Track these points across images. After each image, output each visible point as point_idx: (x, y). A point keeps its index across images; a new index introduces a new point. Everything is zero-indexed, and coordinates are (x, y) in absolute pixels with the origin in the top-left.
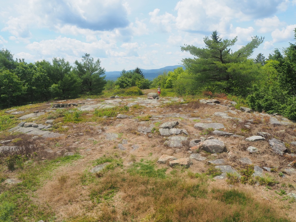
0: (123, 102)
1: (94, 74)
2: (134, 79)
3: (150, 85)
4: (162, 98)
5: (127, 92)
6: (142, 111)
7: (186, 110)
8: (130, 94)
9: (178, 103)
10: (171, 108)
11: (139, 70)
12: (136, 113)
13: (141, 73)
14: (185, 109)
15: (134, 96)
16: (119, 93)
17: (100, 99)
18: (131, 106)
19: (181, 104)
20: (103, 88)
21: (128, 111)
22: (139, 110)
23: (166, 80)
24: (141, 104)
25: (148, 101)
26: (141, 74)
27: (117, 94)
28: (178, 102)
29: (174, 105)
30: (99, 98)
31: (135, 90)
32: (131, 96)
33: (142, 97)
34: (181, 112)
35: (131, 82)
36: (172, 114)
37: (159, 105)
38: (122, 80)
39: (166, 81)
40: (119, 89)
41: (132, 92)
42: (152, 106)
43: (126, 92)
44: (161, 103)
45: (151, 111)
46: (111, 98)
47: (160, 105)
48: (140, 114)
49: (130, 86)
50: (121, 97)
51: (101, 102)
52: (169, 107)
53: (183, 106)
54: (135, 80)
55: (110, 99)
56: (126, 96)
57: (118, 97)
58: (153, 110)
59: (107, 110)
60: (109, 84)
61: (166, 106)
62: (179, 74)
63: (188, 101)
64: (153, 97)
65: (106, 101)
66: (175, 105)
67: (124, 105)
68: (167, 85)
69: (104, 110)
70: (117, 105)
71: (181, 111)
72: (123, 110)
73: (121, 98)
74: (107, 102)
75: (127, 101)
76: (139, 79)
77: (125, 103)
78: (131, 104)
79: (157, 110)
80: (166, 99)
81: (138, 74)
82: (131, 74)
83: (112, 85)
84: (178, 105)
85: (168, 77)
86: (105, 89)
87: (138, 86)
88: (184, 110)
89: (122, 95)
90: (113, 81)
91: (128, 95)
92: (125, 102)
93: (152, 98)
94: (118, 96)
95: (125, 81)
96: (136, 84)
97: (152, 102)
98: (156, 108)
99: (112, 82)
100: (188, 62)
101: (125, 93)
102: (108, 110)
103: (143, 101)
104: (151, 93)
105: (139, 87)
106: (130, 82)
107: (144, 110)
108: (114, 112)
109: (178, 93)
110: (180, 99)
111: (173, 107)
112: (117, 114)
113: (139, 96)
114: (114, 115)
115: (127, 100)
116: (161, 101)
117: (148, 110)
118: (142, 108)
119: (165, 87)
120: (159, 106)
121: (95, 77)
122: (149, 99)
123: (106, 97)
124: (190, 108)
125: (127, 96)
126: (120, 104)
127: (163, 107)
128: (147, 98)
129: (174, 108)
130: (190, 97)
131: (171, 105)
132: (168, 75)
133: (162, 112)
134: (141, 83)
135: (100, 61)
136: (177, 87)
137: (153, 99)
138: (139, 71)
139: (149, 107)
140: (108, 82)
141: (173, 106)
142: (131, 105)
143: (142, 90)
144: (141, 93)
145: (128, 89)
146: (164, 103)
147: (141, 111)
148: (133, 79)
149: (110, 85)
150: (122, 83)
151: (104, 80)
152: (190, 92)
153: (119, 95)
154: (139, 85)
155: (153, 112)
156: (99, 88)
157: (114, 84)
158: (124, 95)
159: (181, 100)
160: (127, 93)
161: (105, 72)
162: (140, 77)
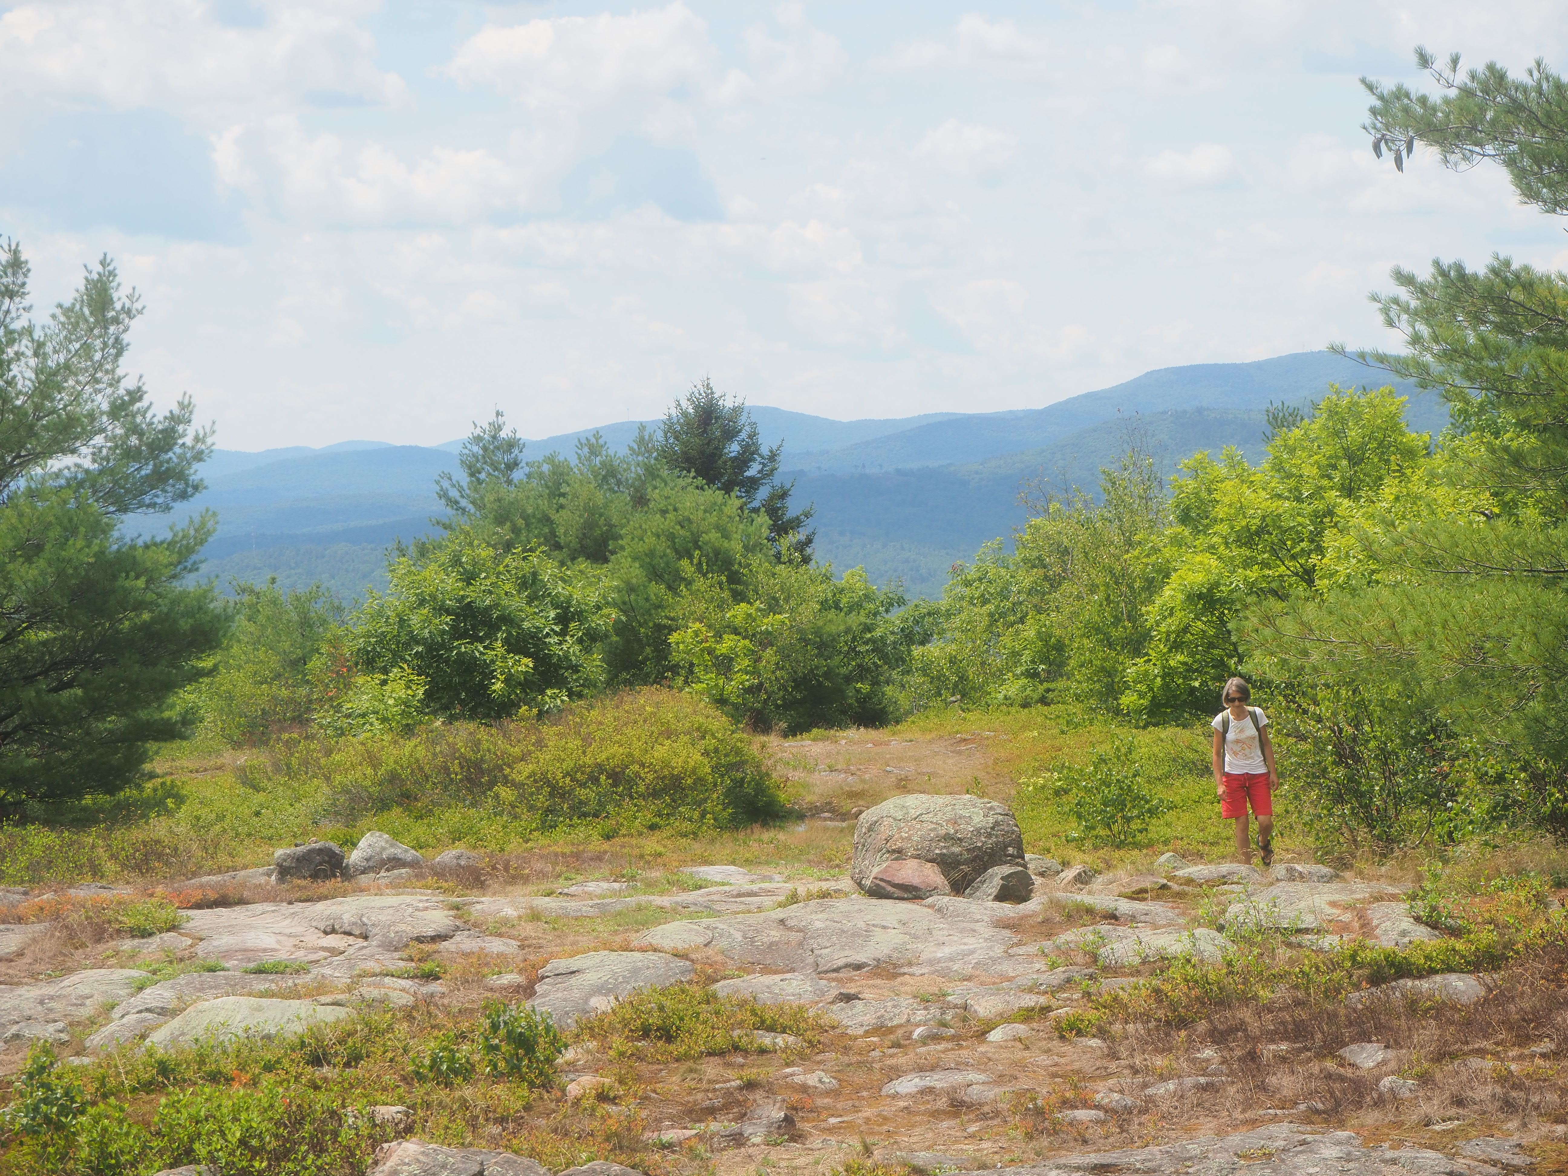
0: (464, 942)
1: (32, 494)
2: (655, 574)
3: (899, 660)
4: (1083, 879)
5: (543, 781)
6: (770, 1090)
7: (1452, 1086)
8: (580, 811)
9: (1335, 966)
10: (1218, 1037)
11: (730, 434)
12: (677, 1121)
13: (752, 484)
14: (1439, 1057)
15: (651, 844)
16: (406, 799)
17: (105, 894)
18: (601, 1004)
19: (1377, 978)
20: (172, 715)
21: (547, 1086)
22: (711, 1069)
23: (1152, 587)
24: (747, 968)
25: (866, 934)
26: (763, 493)
27: (383, 805)
28: (1330, 941)
29: (1265, 994)
30: (96, 871)
31: (661, 752)
32: (597, 845)
33: (781, 854)
34: (1371, 1118)
35: (597, 622)
36: (1235, 1139)
37: (1030, 1001)
38: (472, 594)
39: (1151, 612)
40: (408, 731)
41: (616, 777)
42: (925, 1001)
43: (522, 772)
44: (1065, 952)
45: (908, 1085)
46: (284, 871)
47: (1053, 991)
48: (738, 1140)
49: (589, 683)
50: (448, 855)
51: (127, 945)
52: (1183, 1023)
53: (1412, 1007)
54: (657, 590)
55: (271, 897)
56: (515, 845)
57: (395, 862)
58: (938, 1080)
59: (214, 1078)
60: (256, 643)
61: (1144, 1017)
62: (1349, 491)
63: (1487, 937)
64: (946, 864)
65: (201, 919)
66: (1281, 993)
67: (474, 996)
68: (1168, 674)
69: (164, 1068)
70: (370, 991)
71: (1379, 1103)
72: (467, 1072)
73: (440, 873)
74: (224, 941)
75: (529, 930)
76: (734, 578)
77: (501, 963)
78: (591, 978)
79: (1001, 1079)
80: (1138, 895)
81: (713, 495)
82: (600, 498)
83: (315, 663)
84: (1333, 992)
85: (1177, 541)
86: (189, 720)
87: (708, 679)
88: (1425, 1079)
89: (453, 817)
90: (318, 608)
91: (547, 827)
92: (495, 946)
93: (933, 875)
94: (401, 850)
95: (516, 603)
96: (675, 657)
97: (929, 951)
98: (982, 1035)
99: (306, 623)
100: (1477, 319)
101: (506, 793)
102: (229, 1067)
103: (775, 934)
104: (915, 802)
105: (721, 701)
106: (580, 616)
107: (798, 1074)
108: (322, 1100)
109: (1338, 799)
110: (1360, 890)
111: (1254, 1027)
112: (375, 1142)
113: (727, 845)
114: (318, 1148)
115: (535, 916)
116: (1069, 936)
117: (859, 1077)
118: (766, 1039)
119: (1128, 700)
120: (1028, 1015)
121: (39, 548)
122: (877, 892)
123: (211, 848)
124: (1524, 1040)
125: (540, 841)
126: (431, 976)
127: (1102, 1033)
128: (846, 883)
129: (1272, 1037)
130: (1520, 871)
131: (1223, 1002)
132: (1185, 518)
133: (1082, 1114)
134: (766, 640)
135: (120, 297)
136: (1324, 710)
137: (947, 901)
138: (734, 448)
139: (880, 1029)
140: (241, 624)
141: (1245, 1014)
142: (601, 990)
143: (773, 741)
144: (760, 788)
145: (548, 731)
146: (1114, 970)
147: (750, 1085)
148: (636, 573)
149: (274, 662)
150: (457, 633)
151: (190, 583)
152: (1519, 786)
153: (420, 830)
154: (724, 665)
155: (936, 1114)
156: (98, 709)
157: (335, 642)
158: (491, 829)
159: (1377, 913)
160: (542, 800)
161: (199, 472)
162: (736, 546)
